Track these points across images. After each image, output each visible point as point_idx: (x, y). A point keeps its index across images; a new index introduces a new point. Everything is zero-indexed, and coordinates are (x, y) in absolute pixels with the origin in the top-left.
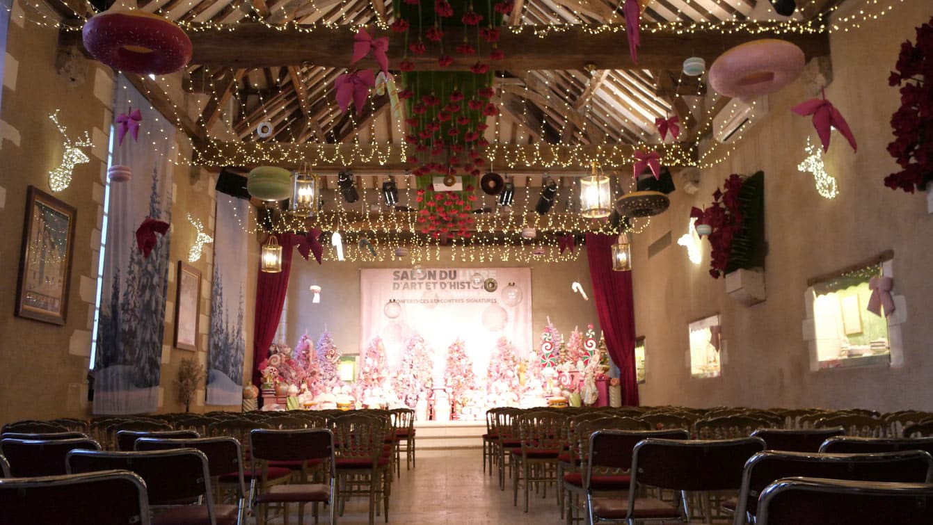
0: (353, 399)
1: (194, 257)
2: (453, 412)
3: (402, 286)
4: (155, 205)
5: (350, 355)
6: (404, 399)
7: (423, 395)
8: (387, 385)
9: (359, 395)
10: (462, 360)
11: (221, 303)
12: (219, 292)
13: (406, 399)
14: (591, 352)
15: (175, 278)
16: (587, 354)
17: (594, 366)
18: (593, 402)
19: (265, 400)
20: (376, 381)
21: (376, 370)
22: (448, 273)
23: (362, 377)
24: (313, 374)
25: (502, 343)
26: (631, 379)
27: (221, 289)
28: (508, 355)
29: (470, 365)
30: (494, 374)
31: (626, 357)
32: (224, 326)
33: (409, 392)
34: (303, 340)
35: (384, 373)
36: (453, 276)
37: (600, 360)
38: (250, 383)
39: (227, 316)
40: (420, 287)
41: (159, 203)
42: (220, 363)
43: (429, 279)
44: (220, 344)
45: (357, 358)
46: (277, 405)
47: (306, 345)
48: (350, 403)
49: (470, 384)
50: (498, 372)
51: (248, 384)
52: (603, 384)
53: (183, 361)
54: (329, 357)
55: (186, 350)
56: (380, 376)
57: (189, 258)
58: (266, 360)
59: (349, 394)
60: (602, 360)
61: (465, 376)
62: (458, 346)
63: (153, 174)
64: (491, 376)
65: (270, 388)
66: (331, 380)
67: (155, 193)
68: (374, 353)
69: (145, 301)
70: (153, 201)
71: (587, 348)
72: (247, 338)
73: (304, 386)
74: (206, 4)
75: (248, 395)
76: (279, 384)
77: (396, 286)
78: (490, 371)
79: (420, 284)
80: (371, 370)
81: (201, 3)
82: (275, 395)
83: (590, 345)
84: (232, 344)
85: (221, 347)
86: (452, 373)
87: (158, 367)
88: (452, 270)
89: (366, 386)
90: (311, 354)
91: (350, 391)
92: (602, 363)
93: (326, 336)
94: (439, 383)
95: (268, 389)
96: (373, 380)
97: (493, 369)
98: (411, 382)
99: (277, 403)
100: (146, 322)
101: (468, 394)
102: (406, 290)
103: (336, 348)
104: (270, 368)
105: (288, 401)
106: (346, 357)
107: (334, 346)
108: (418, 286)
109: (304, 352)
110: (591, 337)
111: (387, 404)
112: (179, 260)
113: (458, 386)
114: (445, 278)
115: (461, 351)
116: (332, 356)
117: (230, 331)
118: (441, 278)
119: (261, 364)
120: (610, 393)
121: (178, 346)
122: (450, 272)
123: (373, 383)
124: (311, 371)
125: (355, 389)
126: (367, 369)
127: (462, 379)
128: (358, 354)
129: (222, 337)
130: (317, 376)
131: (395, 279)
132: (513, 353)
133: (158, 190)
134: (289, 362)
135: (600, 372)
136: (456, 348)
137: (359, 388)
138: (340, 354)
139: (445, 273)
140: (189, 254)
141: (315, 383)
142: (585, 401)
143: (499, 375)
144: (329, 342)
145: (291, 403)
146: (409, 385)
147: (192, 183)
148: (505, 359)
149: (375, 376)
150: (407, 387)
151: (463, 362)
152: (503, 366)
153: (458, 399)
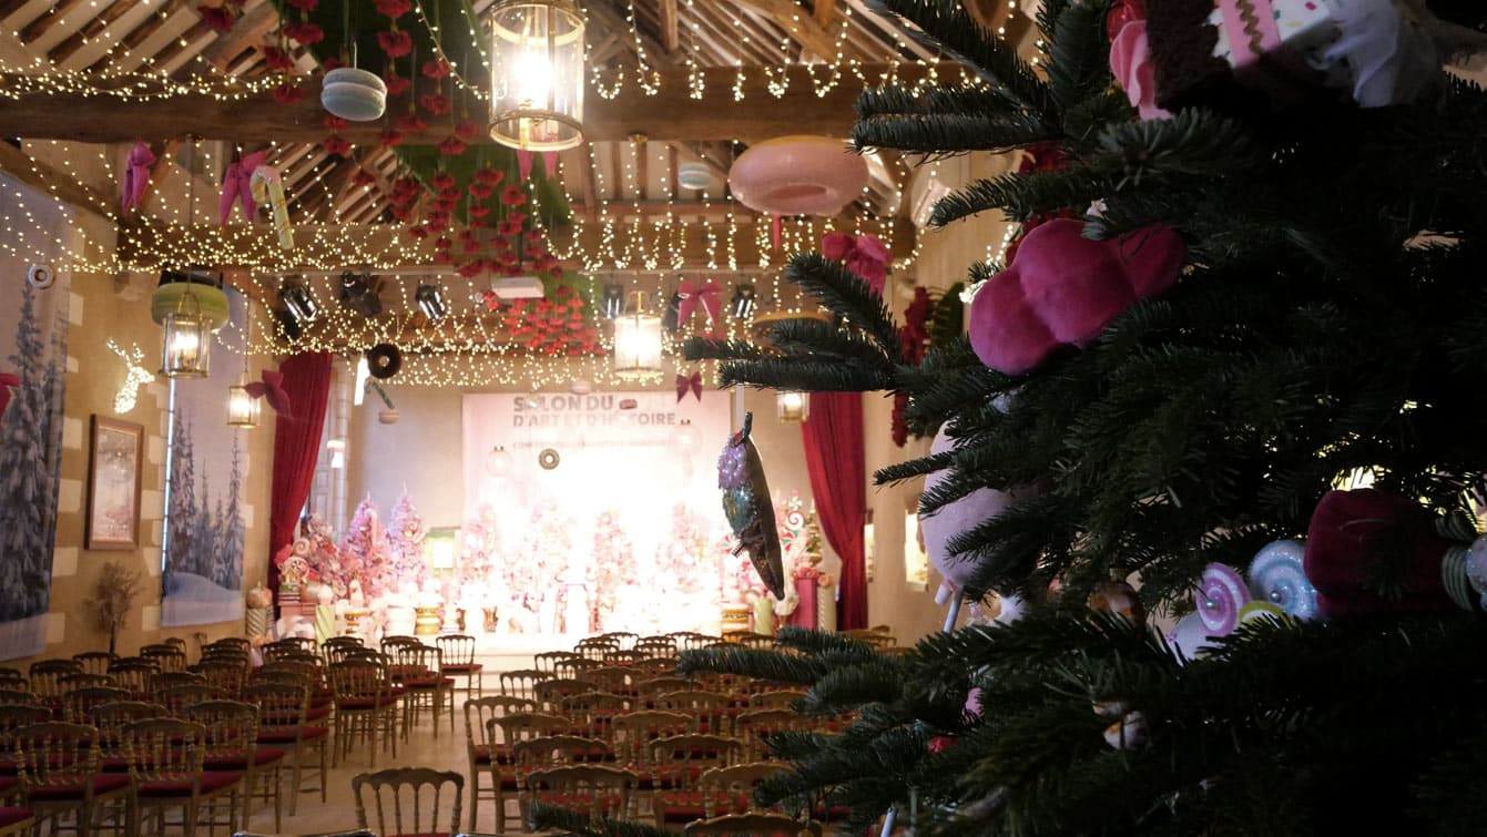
0: (442, 600)
1: (125, 404)
2: (596, 620)
3: (526, 421)
4: (29, 337)
5: (446, 528)
6: (521, 600)
7: (551, 594)
8: (495, 577)
9: (453, 593)
10: (614, 539)
11: (190, 470)
12: (186, 451)
13: (526, 598)
14: (796, 532)
15: (83, 442)
16: (789, 535)
17: (796, 556)
18: (790, 612)
19: (282, 609)
20: (481, 572)
21: (480, 554)
22: (600, 400)
23: (461, 564)
24: (377, 562)
25: (679, 511)
26: (858, 574)
27: (190, 446)
28: (687, 531)
29: (629, 545)
30: (664, 560)
31: (850, 540)
32: (198, 504)
33: (530, 589)
34: (363, 509)
35: (493, 560)
36: (607, 404)
37: (807, 545)
38: (259, 584)
39: (205, 486)
40: (556, 424)
41: (38, 332)
42: (189, 560)
43: (570, 408)
44: (189, 532)
45: (457, 532)
46: (300, 618)
47: (366, 516)
48: (437, 606)
49: (628, 576)
50: (670, 556)
51: (256, 586)
52: (807, 584)
53: (107, 567)
54: (409, 534)
55: (110, 548)
56: (487, 563)
57: (114, 406)
58: (288, 546)
59: (437, 592)
60: (810, 546)
61: (620, 563)
62: (610, 516)
63: (25, 289)
64: (658, 563)
65: (291, 590)
66: (412, 568)
67: (29, 317)
68: (478, 529)
69: (11, 489)
70: (24, 330)
71: (789, 525)
72: (253, 516)
73: (355, 584)
74: (122, 6)
75: (254, 603)
76: (307, 585)
77: (519, 421)
78: (657, 556)
79: (556, 417)
80: (472, 555)
81: (111, 6)
82: (300, 601)
83: (794, 521)
84: (218, 527)
85: (191, 536)
86: (598, 559)
87: (43, 586)
88: (607, 395)
89: (466, 579)
90: (374, 532)
91: (439, 587)
92: (810, 550)
93: (404, 501)
94: (575, 576)
95: (289, 593)
96: (476, 569)
97: (663, 552)
98: (535, 574)
99: (302, 615)
100: (13, 520)
101: (622, 591)
102: (534, 425)
103: (419, 521)
104: (294, 558)
105: (317, 612)
106: (436, 533)
107: (417, 516)
108: (552, 420)
109: (363, 529)
110: (796, 508)
111: (496, 608)
112: (93, 412)
113: (607, 578)
114: (596, 407)
115: (614, 523)
116: (414, 533)
117: (212, 508)
118: (589, 408)
119: (279, 554)
120: (819, 596)
121: (91, 546)
122: (603, 398)
123: (475, 574)
124: (374, 558)
125: (447, 585)
126: (467, 554)
127: (614, 568)
128: (459, 528)
129: (194, 521)
130: (385, 566)
131: (516, 410)
132: (694, 527)
133: (35, 312)
134: (326, 546)
135: (807, 564)
136: (606, 519)
137: (455, 582)
138: (426, 529)
139: (596, 399)
140: (114, 401)
141: (380, 577)
142: (777, 611)
143: (671, 562)
144: (408, 510)
145: (322, 616)
146: (531, 578)
147: (117, 290)
148: (682, 537)
149: (479, 563)
150: (528, 581)
151: (616, 540)
152: (679, 548)
153: (605, 599)
